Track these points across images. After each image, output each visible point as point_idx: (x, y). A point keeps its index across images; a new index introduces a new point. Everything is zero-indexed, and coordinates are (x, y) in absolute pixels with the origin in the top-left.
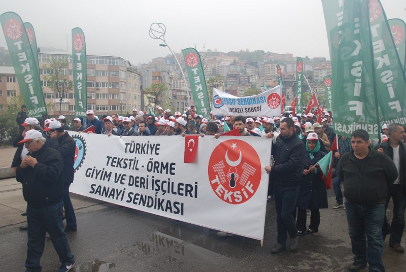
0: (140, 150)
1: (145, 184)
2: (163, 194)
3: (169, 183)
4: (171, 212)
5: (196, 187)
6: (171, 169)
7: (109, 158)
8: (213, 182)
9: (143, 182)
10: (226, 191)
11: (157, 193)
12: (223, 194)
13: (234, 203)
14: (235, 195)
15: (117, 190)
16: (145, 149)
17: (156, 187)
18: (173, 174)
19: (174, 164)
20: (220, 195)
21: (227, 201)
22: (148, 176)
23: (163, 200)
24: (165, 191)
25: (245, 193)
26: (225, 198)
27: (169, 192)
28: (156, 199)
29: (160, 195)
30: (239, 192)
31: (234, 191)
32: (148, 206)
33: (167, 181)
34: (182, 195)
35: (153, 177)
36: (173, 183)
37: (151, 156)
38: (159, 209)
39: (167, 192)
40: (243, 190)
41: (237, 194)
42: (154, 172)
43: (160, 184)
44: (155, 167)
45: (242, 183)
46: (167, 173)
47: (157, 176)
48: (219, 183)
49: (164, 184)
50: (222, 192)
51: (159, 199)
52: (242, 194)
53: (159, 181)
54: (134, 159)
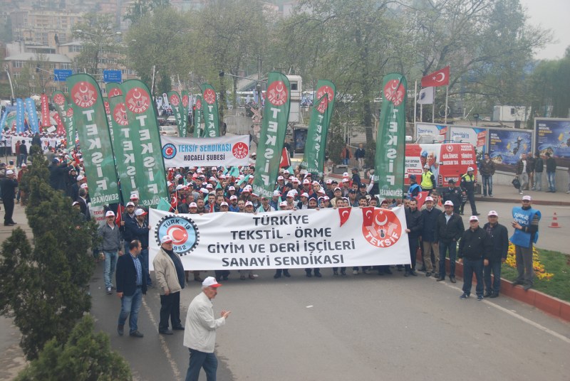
0: (279, 222)
1: (295, 248)
2: (320, 252)
3: (325, 243)
4: (331, 262)
5: (353, 242)
6: (327, 232)
7: (234, 232)
9: (292, 247)
11: (312, 252)
15: (259, 259)
16: (287, 220)
18: (330, 236)
19: (330, 229)
22: (298, 241)
23: (320, 257)
24: (321, 250)
27: (326, 249)
28: (311, 257)
29: (316, 253)
32: (303, 263)
33: (323, 242)
34: (341, 249)
35: (305, 241)
36: (329, 243)
37: (298, 225)
38: (316, 263)
39: (324, 249)
42: (306, 236)
43: (315, 246)
44: (306, 233)
46: (322, 235)
47: (309, 239)
49: (320, 245)
51: (315, 257)
53: (313, 243)
54: (272, 230)
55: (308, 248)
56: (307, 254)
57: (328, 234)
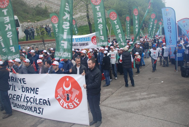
2: (31, 104)
4: (36, 113)
6: (36, 91)
8: (58, 98)
9: (18, 98)
10: (65, 103)
11: (27, 103)
12: (63, 104)
13: (69, 108)
14: (69, 105)
18: (37, 94)
20: (62, 105)
21: (65, 108)
22: (22, 95)
24: (32, 103)
25: (74, 104)
26: (64, 106)
28: (27, 106)
29: (29, 104)
30: (71, 104)
31: (68, 103)
32: (24, 109)
33: (33, 97)
34: (41, 104)
35: (25, 95)
36: (36, 99)
37: (22, 85)
38: (30, 111)
39: (33, 103)
40: (73, 102)
41: (70, 104)
42: (26, 92)
43: (28, 99)
44: (27, 90)
45: (73, 98)
46: (34, 93)
47: (28, 94)
48: (61, 98)
49: (31, 99)
50: (63, 103)
51: (29, 106)
52: (73, 104)
53: (28, 97)
54: (12, 85)
55: (25, 100)
56: (25, 104)
57: (37, 92)
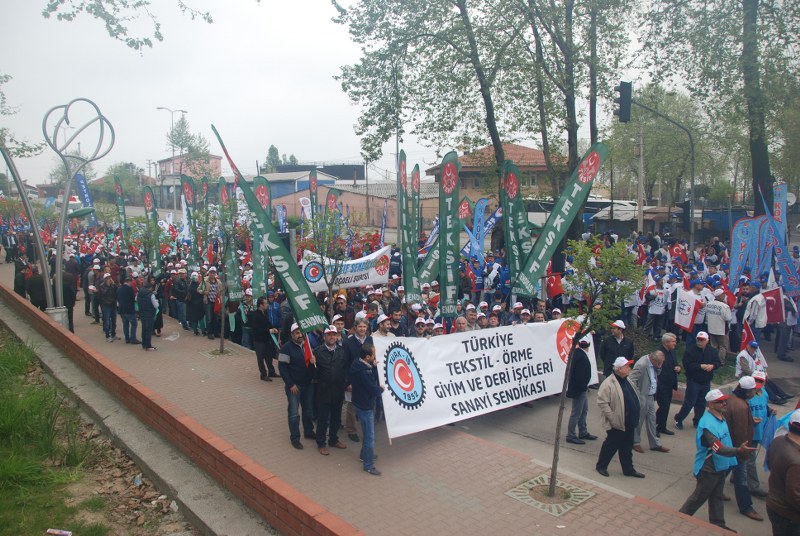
0: (487, 344)
1: (506, 378)
6: (529, 354)
7: (449, 365)
9: (503, 377)
16: (495, 342)
17: (518, 376)
37: (505, 348)
44: (512, 357)
54: (483, 357)
